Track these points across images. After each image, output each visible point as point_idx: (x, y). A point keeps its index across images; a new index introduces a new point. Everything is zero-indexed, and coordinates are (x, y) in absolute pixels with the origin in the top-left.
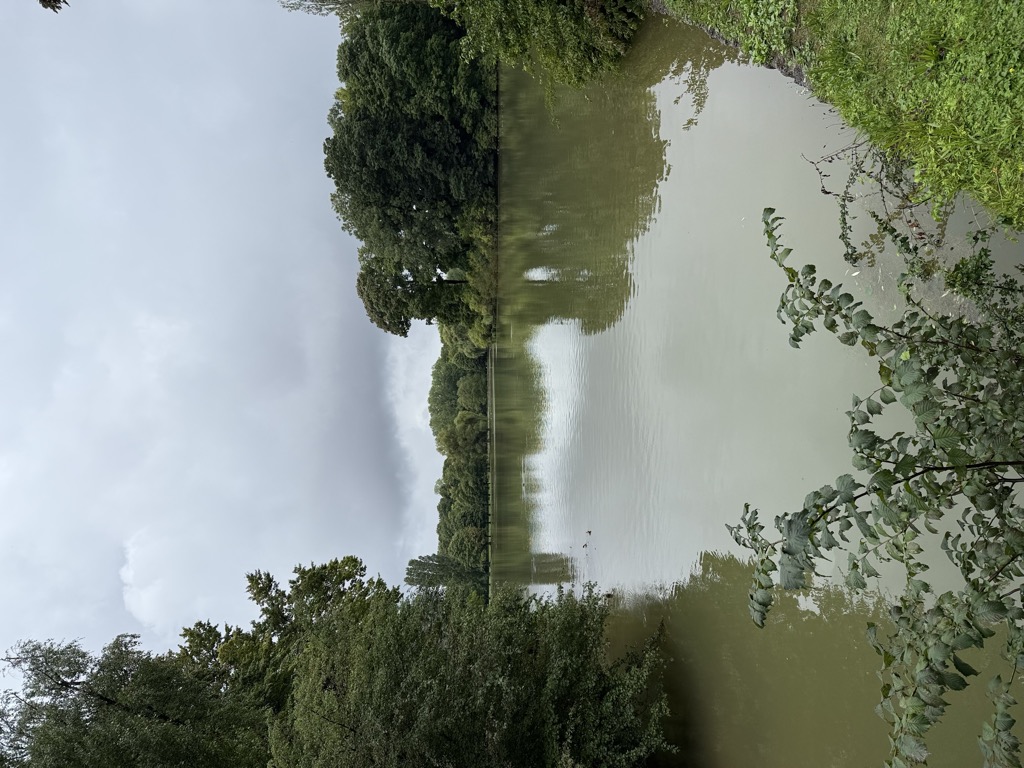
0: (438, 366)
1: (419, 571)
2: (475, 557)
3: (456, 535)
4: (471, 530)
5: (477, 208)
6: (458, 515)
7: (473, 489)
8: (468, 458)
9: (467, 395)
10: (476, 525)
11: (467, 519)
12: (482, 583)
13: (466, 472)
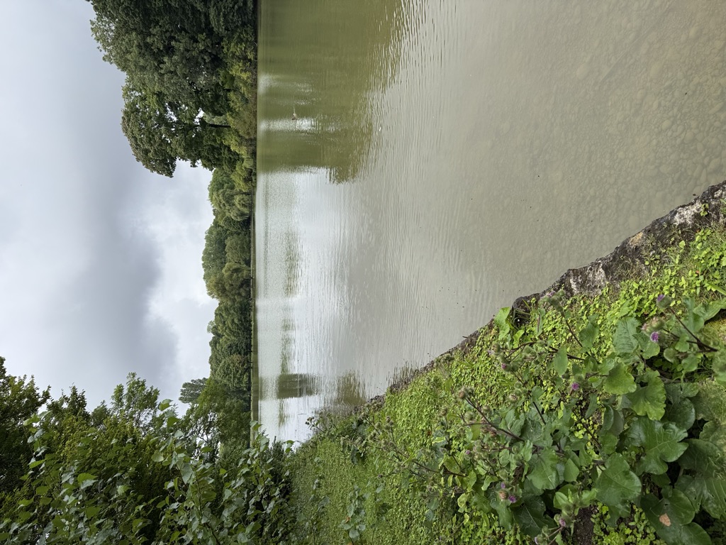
0: (210, 232)
1: (191, 392)
2: (239, 379)
3: (223, 362)
4: (236, 357)
5: (237, 44)
6: (225, 346)
7: (238, 325)
8: (234, 300)
9: (234, 251)
10: (240, 353)
11: (232, 349)
12: (245, 400)
13: (232, 311)
